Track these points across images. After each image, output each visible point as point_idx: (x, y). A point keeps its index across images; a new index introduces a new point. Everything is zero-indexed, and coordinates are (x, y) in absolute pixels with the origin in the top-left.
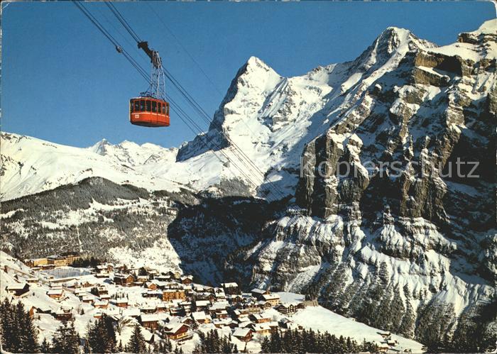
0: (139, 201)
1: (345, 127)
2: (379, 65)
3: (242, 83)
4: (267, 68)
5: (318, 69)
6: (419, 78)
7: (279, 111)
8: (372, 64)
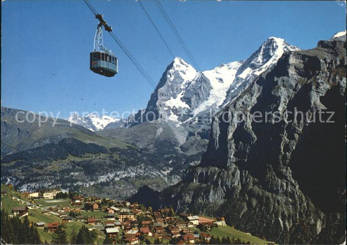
0: (100, 155)
1: (241, 104)
2: (264, 63)
3: (170, 74)
4: (187, 65)
5: (222, 66)
6: (292, 71)
7: (195, 94)
8: (259, 62)
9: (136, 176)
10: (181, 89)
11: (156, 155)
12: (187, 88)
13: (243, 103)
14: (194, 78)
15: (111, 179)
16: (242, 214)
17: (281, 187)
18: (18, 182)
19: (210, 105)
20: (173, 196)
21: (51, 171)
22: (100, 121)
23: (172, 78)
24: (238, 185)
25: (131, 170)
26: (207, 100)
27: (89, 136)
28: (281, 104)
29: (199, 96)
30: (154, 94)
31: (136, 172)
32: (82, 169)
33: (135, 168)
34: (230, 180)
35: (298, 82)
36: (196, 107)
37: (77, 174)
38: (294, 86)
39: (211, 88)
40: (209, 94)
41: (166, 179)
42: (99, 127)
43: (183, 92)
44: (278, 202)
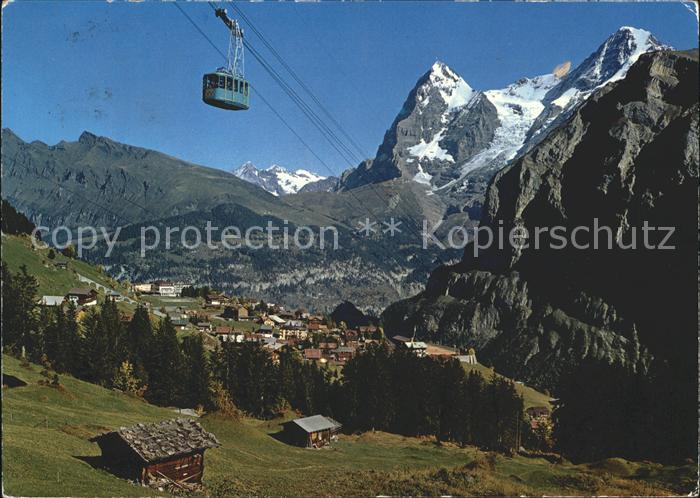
1: (547, 154)
2: (604, 79)
3: (423, 95)
4: (456, 77)
5: (523, 82)
6: (654, 92)
7: (467, 134)
8: (595, 77)
9: (344, 278)
10: (441, 125)
11: (385, 244)
12: (451, 122)
13: (551, 152)
14: (467, 103)
15: (299, 280)
16: (529, 357)
17: (608, 314)
18: (139, 275)
19: (494, 157)
20: (406, 317)
21: (195, 260)
22: (291, 178)
23: (426, 102)
24: (527, 304)
25: (337, 267)
26: (488, 147)
27: (267, 204)
28: (624, 157)
29: (474, 139)
30: (391, 131)
31: (346, 272)
32: (249, 259)
33: (344, 264)
34: (513, 294)
35: (665, 112)
36: (467, 161)
37: (240, 267)
38: (656, 120)
39: (499, 124)
40: (493, 135)
41: (399, 289)
42: (288, 190)
43: (443, 129)
44: (600, 340)
